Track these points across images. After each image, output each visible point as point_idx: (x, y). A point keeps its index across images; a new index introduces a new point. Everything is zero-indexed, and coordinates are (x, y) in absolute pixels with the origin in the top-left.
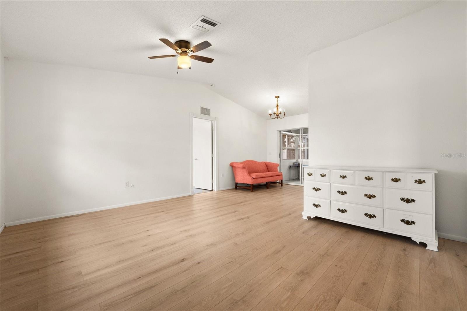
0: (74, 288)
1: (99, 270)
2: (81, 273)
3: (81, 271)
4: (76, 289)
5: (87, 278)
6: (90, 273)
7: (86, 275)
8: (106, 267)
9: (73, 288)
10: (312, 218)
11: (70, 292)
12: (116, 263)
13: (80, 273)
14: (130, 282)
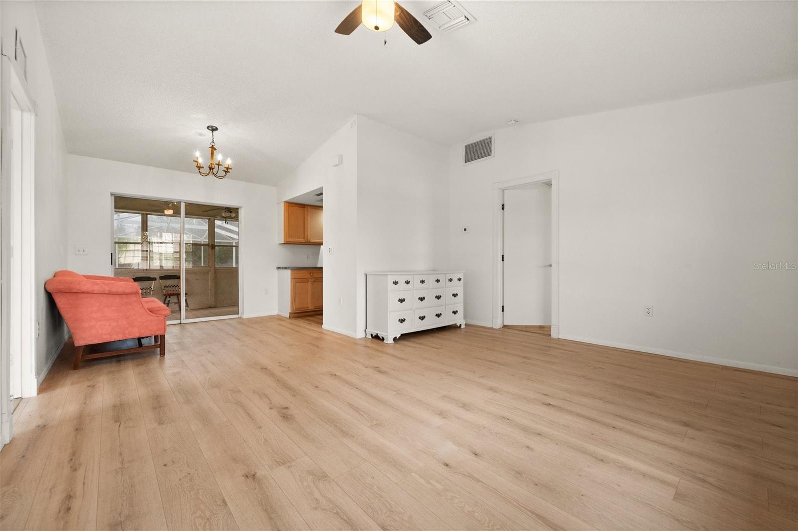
0: (703, 479)
1: (644, 475)
2: (676, 494)
3: (673, 499)
4: (700, 475)
5: (673, 478)
6: (663, 482)
7: (669, 484)
8: (630, 469)
9: (704, 481)
10: (397, 338)
11: (711, 479)
12: (609, 463)
13: (679, 496)
14: (630, 432)
